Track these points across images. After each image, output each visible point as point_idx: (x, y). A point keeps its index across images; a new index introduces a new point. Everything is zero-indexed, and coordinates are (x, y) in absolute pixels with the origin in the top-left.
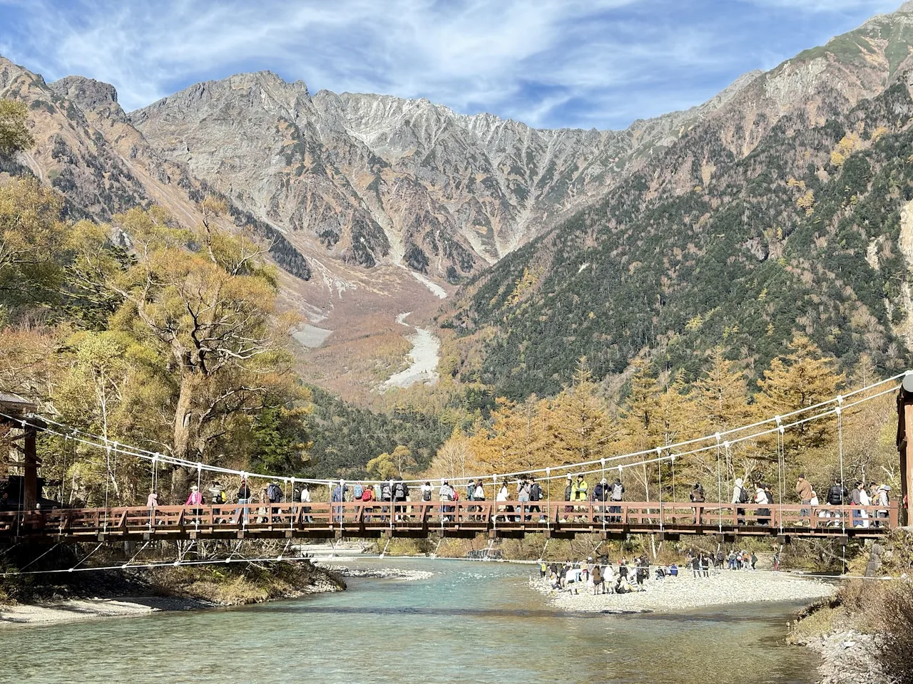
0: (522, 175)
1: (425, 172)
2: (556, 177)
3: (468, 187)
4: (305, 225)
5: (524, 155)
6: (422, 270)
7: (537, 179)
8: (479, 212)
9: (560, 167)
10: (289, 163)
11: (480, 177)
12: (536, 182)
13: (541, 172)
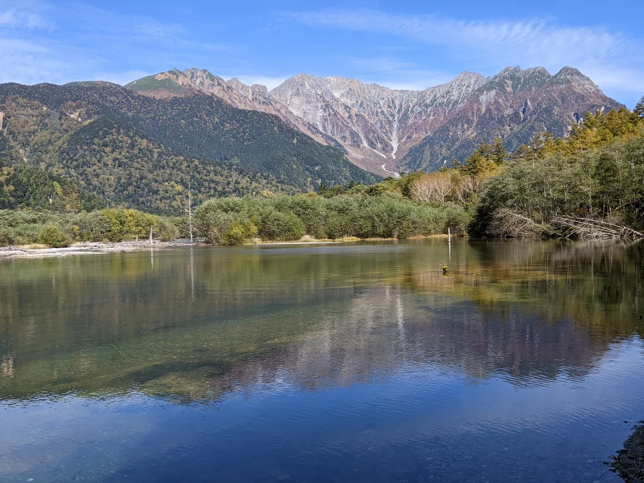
0: (392, 109)
1: (361, 109)
2: (403, 110)
3: (376, 115)
4: (335, 133)
5: (390, 101)
6: (375, 148)
7: (397, 110)
8: (382, 124)
9: (404, 106)
10: (325, 112)
11: (379, 111)
12: (396, 111)
13: (398, 107)
